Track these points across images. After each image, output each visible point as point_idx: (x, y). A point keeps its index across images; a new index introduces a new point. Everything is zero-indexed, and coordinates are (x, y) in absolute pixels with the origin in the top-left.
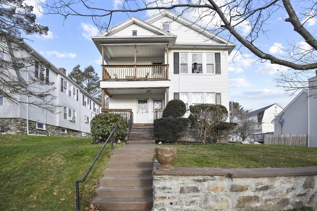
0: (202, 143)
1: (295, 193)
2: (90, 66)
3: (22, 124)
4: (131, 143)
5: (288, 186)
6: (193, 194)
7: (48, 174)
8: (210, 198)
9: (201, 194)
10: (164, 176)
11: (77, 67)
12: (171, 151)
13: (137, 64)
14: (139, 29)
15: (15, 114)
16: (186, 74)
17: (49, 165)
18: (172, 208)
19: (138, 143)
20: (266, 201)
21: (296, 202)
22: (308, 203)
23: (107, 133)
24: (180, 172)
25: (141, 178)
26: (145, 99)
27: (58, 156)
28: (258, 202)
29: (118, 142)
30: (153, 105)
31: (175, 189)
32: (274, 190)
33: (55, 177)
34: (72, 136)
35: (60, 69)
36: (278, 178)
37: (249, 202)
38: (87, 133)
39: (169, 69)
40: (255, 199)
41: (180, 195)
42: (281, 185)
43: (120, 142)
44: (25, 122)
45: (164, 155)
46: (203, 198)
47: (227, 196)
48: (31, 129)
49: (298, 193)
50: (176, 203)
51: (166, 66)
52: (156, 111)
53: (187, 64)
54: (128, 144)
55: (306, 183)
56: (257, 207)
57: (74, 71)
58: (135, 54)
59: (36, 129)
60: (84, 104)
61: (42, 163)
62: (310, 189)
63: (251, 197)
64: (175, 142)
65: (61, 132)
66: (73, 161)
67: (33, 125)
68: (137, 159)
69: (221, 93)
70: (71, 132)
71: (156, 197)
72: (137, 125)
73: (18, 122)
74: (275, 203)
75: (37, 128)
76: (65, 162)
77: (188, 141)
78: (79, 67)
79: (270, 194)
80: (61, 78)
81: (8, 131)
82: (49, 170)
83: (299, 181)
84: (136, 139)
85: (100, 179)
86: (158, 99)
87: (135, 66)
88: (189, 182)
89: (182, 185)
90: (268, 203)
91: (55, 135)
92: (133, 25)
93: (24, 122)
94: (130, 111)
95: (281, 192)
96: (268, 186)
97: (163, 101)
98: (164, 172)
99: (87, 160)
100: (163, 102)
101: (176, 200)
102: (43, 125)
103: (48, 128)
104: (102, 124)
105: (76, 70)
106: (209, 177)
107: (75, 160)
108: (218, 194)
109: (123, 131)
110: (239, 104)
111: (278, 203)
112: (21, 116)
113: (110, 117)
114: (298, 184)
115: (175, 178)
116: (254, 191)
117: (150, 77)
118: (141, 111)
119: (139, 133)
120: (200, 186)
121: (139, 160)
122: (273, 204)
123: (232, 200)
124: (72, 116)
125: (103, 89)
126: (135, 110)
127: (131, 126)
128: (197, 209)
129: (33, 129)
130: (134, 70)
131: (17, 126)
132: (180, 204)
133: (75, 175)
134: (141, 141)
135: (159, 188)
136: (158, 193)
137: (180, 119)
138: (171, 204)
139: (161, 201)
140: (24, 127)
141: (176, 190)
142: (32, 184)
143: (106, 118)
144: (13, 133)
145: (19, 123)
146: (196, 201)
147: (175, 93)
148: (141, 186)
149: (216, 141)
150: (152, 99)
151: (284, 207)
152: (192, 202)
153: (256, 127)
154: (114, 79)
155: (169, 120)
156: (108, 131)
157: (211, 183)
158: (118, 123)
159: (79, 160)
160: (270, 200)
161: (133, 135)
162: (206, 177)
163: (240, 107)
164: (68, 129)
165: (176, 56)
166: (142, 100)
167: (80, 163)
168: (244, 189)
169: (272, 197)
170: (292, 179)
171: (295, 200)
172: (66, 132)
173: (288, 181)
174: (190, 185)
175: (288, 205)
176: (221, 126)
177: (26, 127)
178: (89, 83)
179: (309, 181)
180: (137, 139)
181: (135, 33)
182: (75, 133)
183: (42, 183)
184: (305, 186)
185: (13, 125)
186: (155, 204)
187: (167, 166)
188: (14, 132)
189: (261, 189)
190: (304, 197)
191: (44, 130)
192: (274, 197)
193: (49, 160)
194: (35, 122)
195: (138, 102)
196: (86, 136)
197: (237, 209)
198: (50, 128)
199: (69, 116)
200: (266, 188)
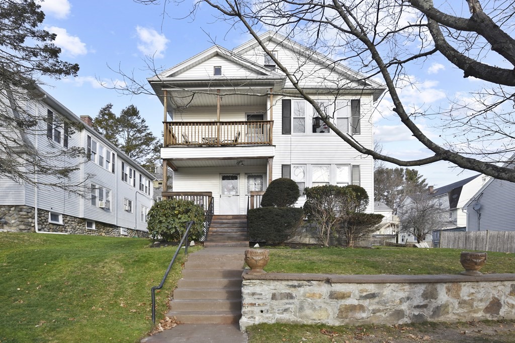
0: (323, 245)
1: (411, 303)
2: (131, 106)
3: (28, 215)
4: (211, 246)
5: (402, 295)
6: (286, 301)
7: (106, 285)
8: (306, 305)
9: (295, 301)
10: (254, 281)
11: (107, 108)
12: (262, 254)
13: (221, 120)
14: (226, 64)
15: (17, 199)
16: (302, 134)
17: (105, 274)
18: (262, 316)
19: (222, 246)
20: (374, 312)
21: (414, 314)
22: (432, 316)
23: (174, 230)
24: (272, 277)
25: (227, 290)
26: (233, 174)
27: (113, 262)
28: (364, 311)
29: (190, 245)
30: (246, 183)
31: (265, 295)
32: (383, 298)
33: (116, 288)
34: (103, 234)
35: (82, 117)
36: (388, 285)
37: (353, 311)
38: (129, 229)
39: (273, 129)
40: (360, 309)
41: (271, 302)
42: (391, 293)
43: (194, 244)
44: (33, 211)
45: (254, 258)
46: (298, 306)
47: (326, 304)
48: (41, 222)
49: (415, 304)
50: (268, 311)
51: (269, 123)
52: (252, 195)
53: (304, 118)
54: (206, 247)
55: (426, 292)
56: (363, 318)
57: (101, 116)
58: (218, 101)
59: (48, 223)
60: (124, 177)
61: (95, 272)
62: (431, 300)
63: (355, 306)
64: (282, 244)
65: (87, 228)
66: (135, 269)
67: (44, 216)
68: (221, 267)
69: (361, 166)
70: (103, 227)
71: (245, 304)
72: (220, 217)
73: (21, 211)
74: (386, 315)
75: (50, 221)
76: (124, 270)
77: (304, 242)
78: (110, 108)
79: (378, 303)
80: (88, 136)
81: (5, 226)
82: (106, 279)
83: (416, 289)
84: (218, 240)
85: (175, 291)
86: (256, 174)
87: (218, 124)
88: (282, 287)
89: (274, 291)
90: (378, 314)
91: (76, 232)
92: (215, 57)
93: (30, 212)
94: (209, 194)
95: (393, 302)
96: (374, 293)
97: (264, 176)
98: (254, 277)
99: (153, 267)
100: (264, 178)
101: (267, 308)
102: (58, 216)
103: (66, 221)
104: (166, 217)
105: (105, 114)
106: (305, 283)
107: (137, 267)
108: (315, 302)
109: (198, 227)
110: (417, 172)
111: (391, 315)
112: (27, 202)
113: (178, 206)
114: (414, 293)
115: (267, 282)
116: (358, 298)
117: (243, 141)
118: (226, 193)
119: (224, 231)
120: (295, 292)
121: (225, 268)
122: (384, 315)
123: (332, 309)
124: (104, 201)
125: (164, 160)
126: (217, 192)
127: (211, 219)
128: (290, 317)
129: (43, 222)
130: (216, 128)
131: (19, 218)
132: (272, 312)
133: (141, 286)
134: (227, 243)
135: (248, 294)
136: (247, 300)
137: (287, 210)
138: (262, 311)
139: (249, 309)
140: (30, 220)
141: (267, 297)
142: (90, 295)
143: (171, 207)
144: (13, 230)
145: (24, 213)
146: (290, 309)
147: (283, 166)
148: (227, 299)
149: (349, 243)
150: (246, 174)
151: (399, 320)
152: (286, 310)
153: (446, 217)
154: (183, 144)
155: (270, 211)
156: (175, 228)
157: (308, 288)
158: (192, 215)
159: (142, 267)
160: (379, 311)
161: (214, 234)
162: (302, 282)
163: (419, 178)
164: (98, 223)
165: (286, 105)
166: (229, 175)
167: (145, 272)
168: (345, 296)
169: (382, 308)
170: (407, 287)
171: (413, 313)
172: (94, 227)
173: (401, 289)
174: (283, 291)
175: (403, 317)
176: (355, 219)
177: (33, 220)
178: (128, 138)
179: (430, 291)
180: (220, 240)
181: (218, 70)
182: (109, 228)
183: (102, 295)
184: (425, 296)
185: (14, 216)
186: (243, 312)
187: (258, 270)
188: (15, 228)
189: (366, 297)
190: (425, 309)
191: (60, 225)
192: (384, 308)
193: (103, 267)
194: (46, 211)
195: (221, 179)
196: (126, 234)
197: (340, 320)
198: (69, 221)
199: (100, 200)
200: (373, 296)
